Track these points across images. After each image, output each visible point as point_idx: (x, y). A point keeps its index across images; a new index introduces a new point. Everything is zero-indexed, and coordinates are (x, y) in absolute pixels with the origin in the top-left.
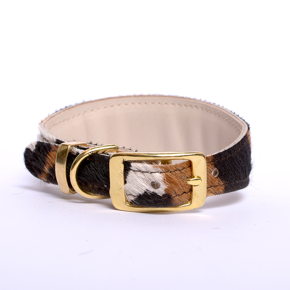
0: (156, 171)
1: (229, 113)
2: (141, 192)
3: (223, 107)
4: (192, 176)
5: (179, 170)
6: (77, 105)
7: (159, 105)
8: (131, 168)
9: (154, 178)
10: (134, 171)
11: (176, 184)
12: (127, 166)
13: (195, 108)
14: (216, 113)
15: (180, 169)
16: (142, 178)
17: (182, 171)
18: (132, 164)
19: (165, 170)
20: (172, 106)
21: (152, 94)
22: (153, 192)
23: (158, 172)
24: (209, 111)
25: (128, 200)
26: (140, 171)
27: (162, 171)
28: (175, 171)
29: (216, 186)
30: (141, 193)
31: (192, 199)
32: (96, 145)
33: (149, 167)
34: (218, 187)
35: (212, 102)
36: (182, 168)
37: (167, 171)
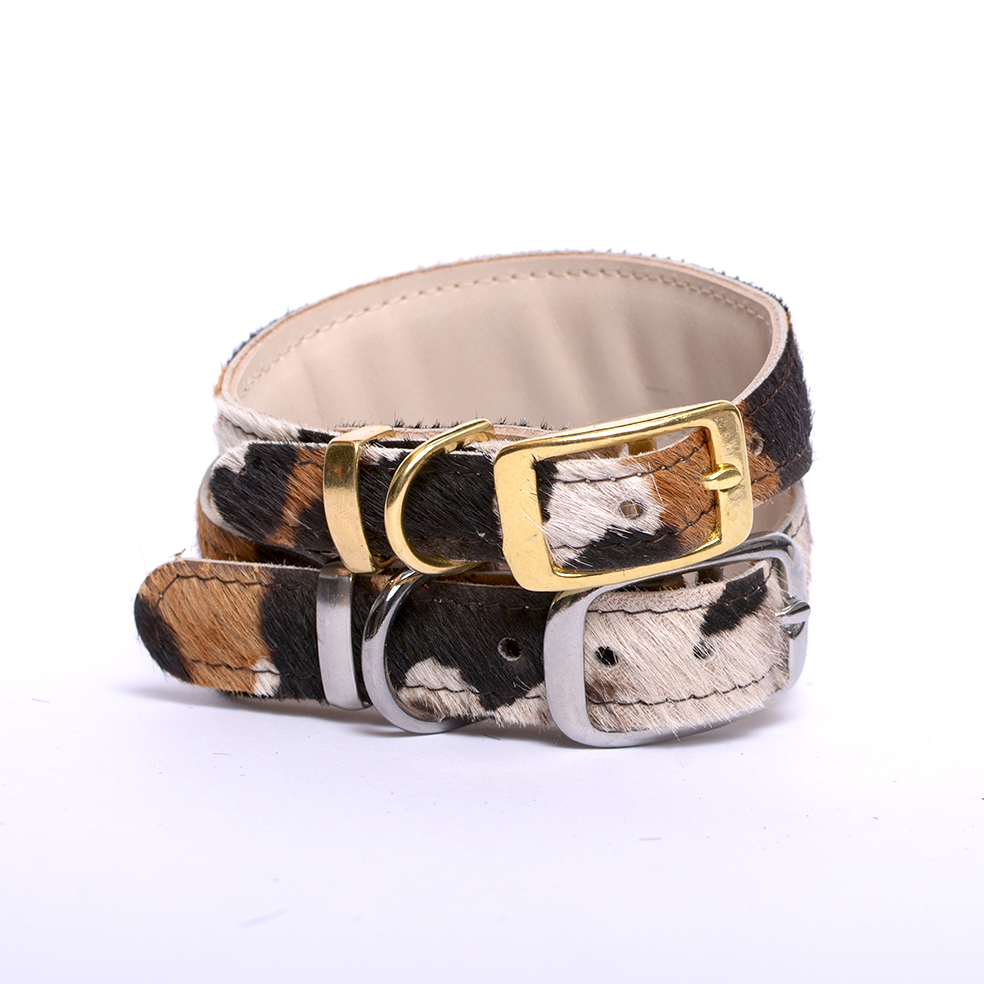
0: (630, 473)
1: (707, 274)
2: (595, 534)
3: (683, 261)
4: (713, 468)
5: (685, 458)
6: (276, 324)
7: (495, 283)
8: (557, 477)
9: (627, 493)
10: (566, 483)
11: (682, 495)
12: (545, 473)
13: (601, 275)
14: (668, 280)
15: (686, 454)
16: (594, 499)
17: (692, 458)
18: (559, 466)
19: (652, 466)
20: (532, 279)
21: (466, 258)
22: (630, 529)
23: (636, 475)
24: (646, 279)
25: (556, 562)
26: (584, 480)
27: (646, 471)
28: (677, 462)
29: (762, 478)
30: (595, 537)
31: (720, 527)
32: (418, 427)
33: (610, 465)
34: (767, 478)
35: (647, 253)
36: (690, 452)
37: (657, 466)
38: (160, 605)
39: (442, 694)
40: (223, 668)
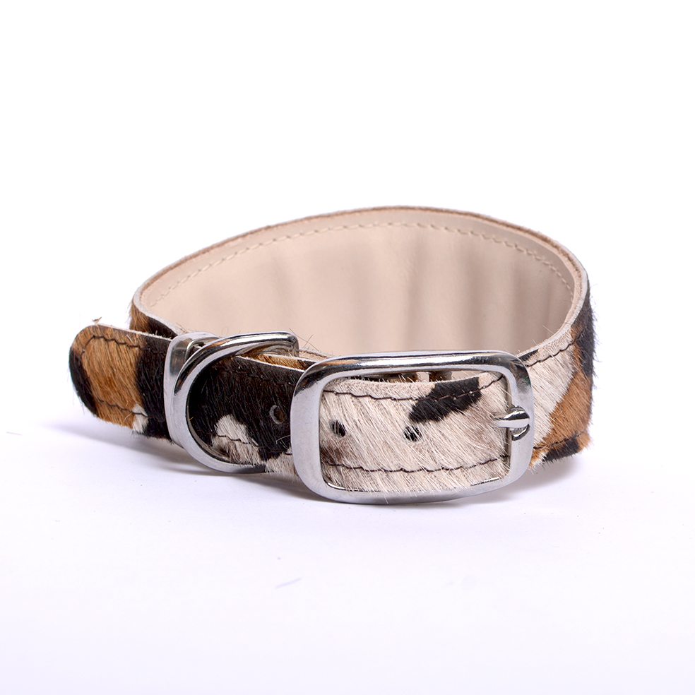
38: (83, 357)
39: (237, 443)
40: (116, 408)
